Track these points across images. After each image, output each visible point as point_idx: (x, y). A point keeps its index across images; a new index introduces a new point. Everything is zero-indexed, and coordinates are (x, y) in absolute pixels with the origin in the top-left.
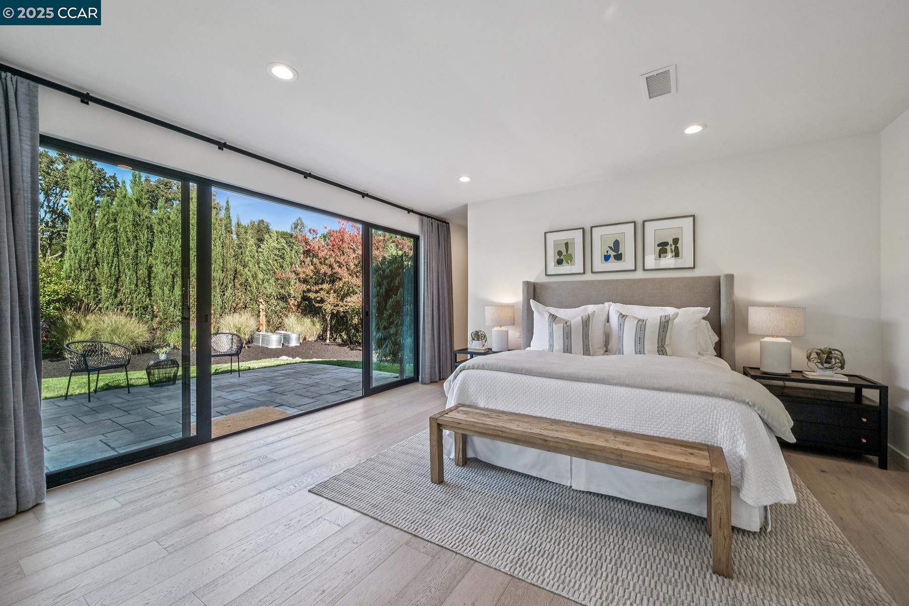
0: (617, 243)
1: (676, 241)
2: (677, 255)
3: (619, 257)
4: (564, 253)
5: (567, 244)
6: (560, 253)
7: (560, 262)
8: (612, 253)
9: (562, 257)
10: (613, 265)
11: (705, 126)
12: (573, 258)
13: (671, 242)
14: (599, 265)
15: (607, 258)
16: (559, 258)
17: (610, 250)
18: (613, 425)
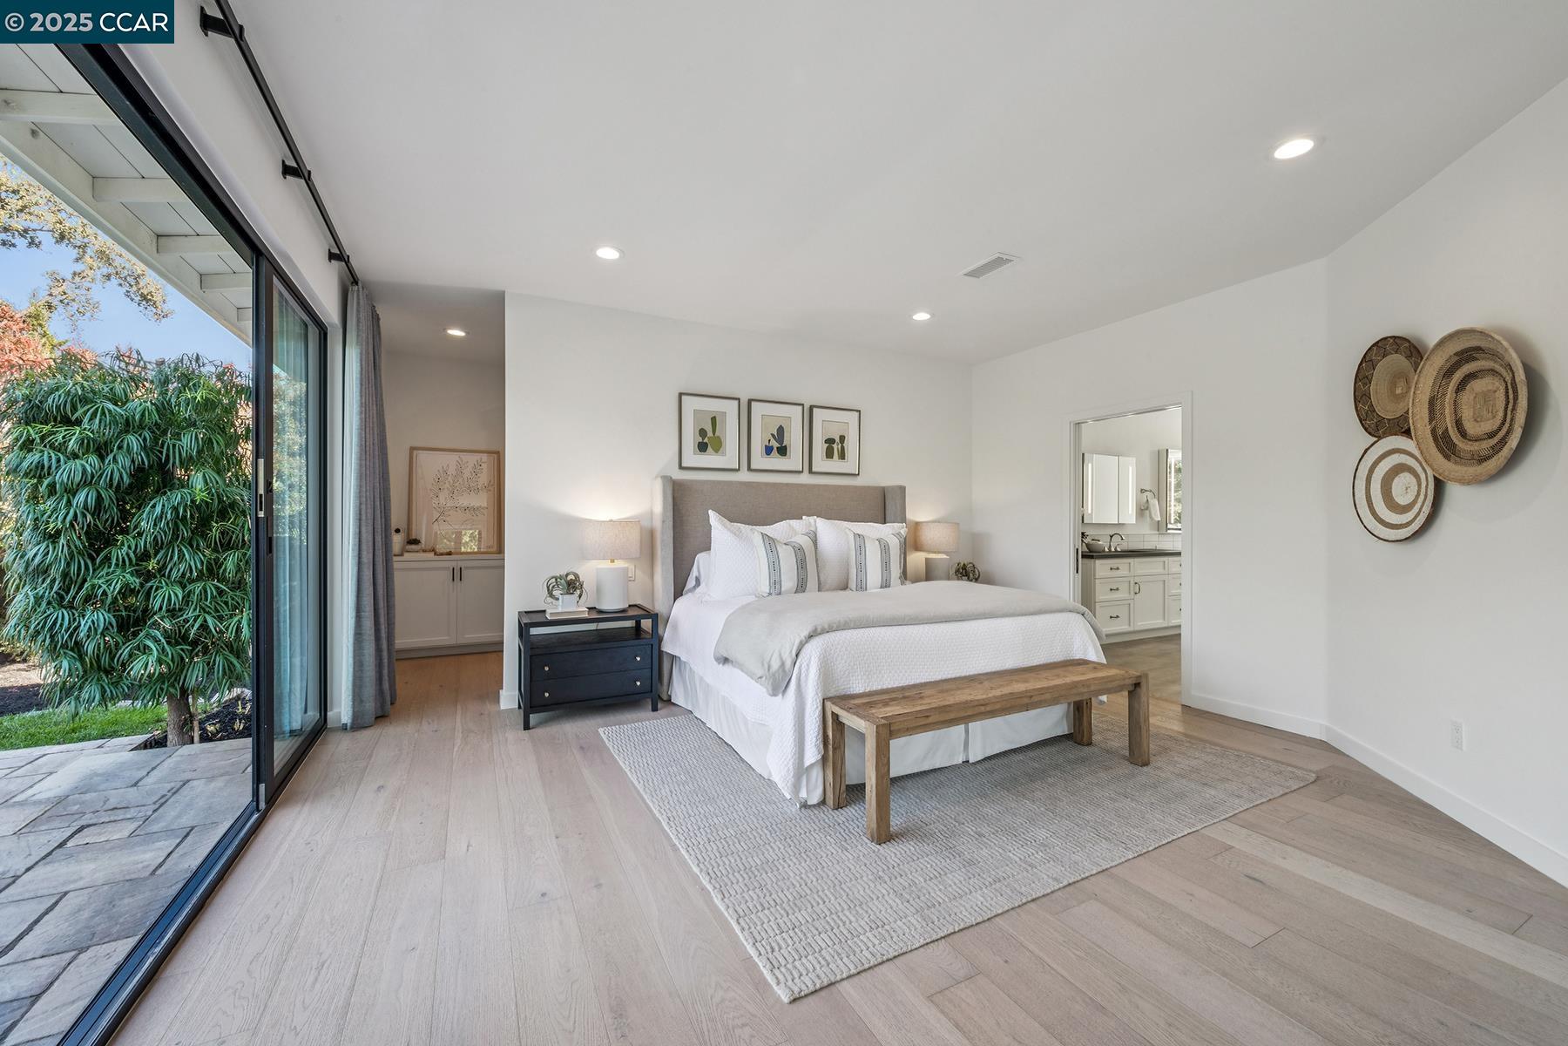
0: (781, 430)
1: (842, 438)
2: (842, 456)
3: (783, 451)
4: (710, 434)
5: (714, 420)
6: (703, 433)
7: (702, 447)
8: (775, 444)
9: (706, 440)
10: (776, 462)
11: (933, 315)
12: (723, 444)
13: (837, 440)
14: (759, 460)
15: (768, 450)
16: (701, 440)
17: (772, 439)
18: (1009, 664)
